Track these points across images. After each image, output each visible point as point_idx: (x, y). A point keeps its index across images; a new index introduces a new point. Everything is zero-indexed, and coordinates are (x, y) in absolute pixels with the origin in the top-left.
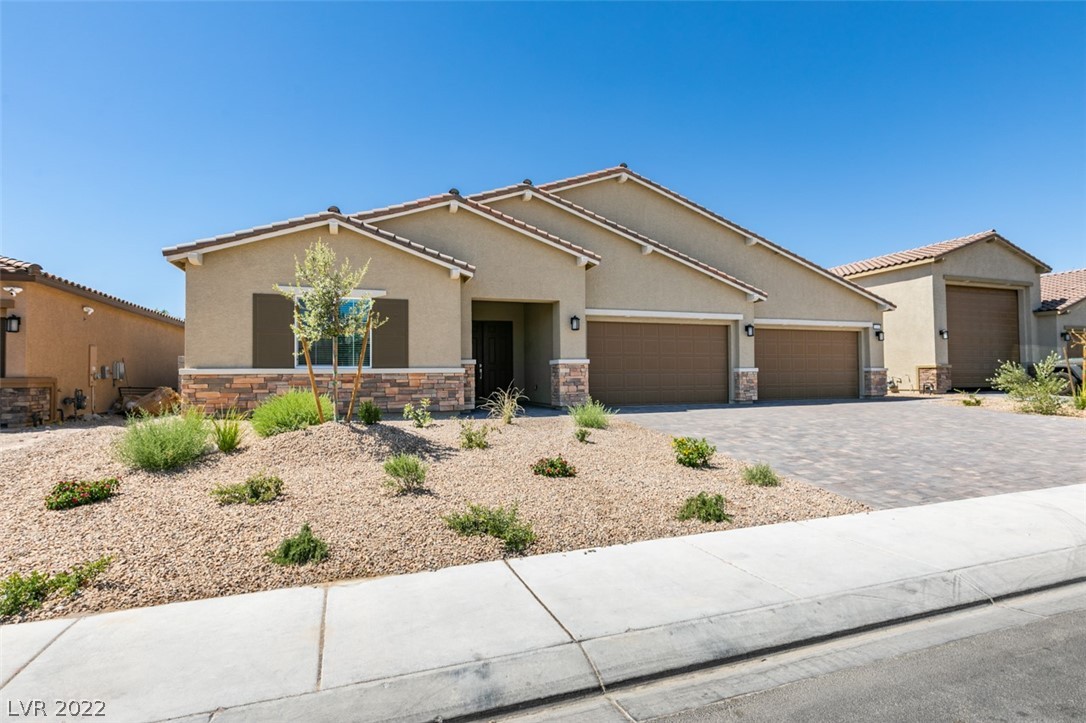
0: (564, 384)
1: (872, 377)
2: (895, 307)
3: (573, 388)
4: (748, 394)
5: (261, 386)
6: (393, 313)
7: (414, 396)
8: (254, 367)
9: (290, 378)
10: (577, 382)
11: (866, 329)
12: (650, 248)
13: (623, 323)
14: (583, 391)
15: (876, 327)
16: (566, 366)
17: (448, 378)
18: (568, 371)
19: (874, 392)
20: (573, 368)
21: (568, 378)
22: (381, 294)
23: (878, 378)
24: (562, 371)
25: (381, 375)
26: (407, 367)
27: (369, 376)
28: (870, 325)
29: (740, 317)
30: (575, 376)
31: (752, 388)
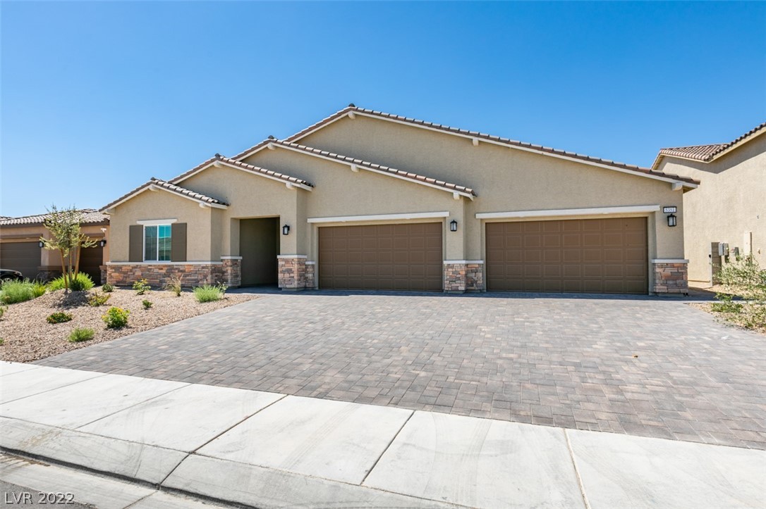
0: (283, 272)
1: (658, 270)
2: (698, 183)
3: (287, 275)
4: (454, 285)
5: (131, 271)
6: (179, 231)
7: (187, 278)
8: (130, 261)
9: (140, 267)
10: (290, 271)
11: (653, 213)
12: (354, 167)
13: (336, 227)
14: (293, 277)
15: (666, 210)
16: (283, 260)
17: (203, 268)
18: (283, 263)
19: (660, 288)
20: (287, 261)
21: (284, 268)
22: (174, 221)
23: (668, 271)
24: (280, 263)
25: (173, 265)
26: (186, 261)
27: (169, 266)
28: (657, 208)
29: (446, 214)
30: (288, 266)
31: (459, 279)
